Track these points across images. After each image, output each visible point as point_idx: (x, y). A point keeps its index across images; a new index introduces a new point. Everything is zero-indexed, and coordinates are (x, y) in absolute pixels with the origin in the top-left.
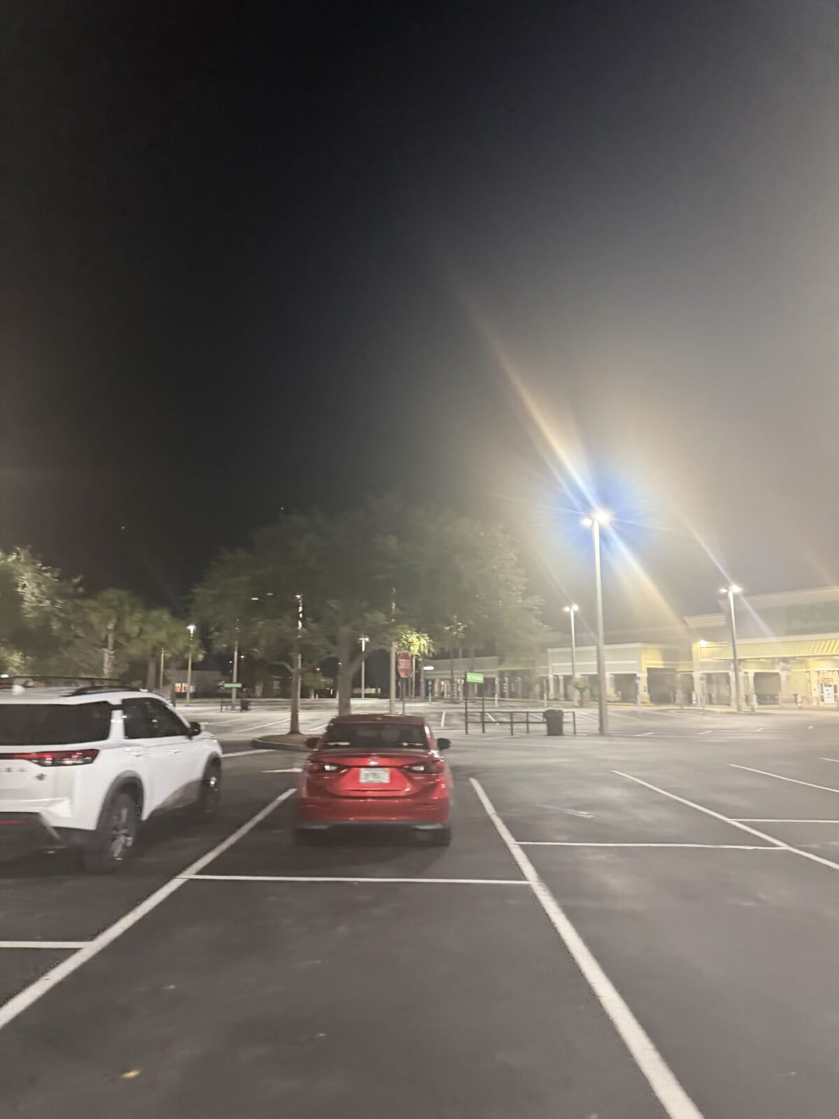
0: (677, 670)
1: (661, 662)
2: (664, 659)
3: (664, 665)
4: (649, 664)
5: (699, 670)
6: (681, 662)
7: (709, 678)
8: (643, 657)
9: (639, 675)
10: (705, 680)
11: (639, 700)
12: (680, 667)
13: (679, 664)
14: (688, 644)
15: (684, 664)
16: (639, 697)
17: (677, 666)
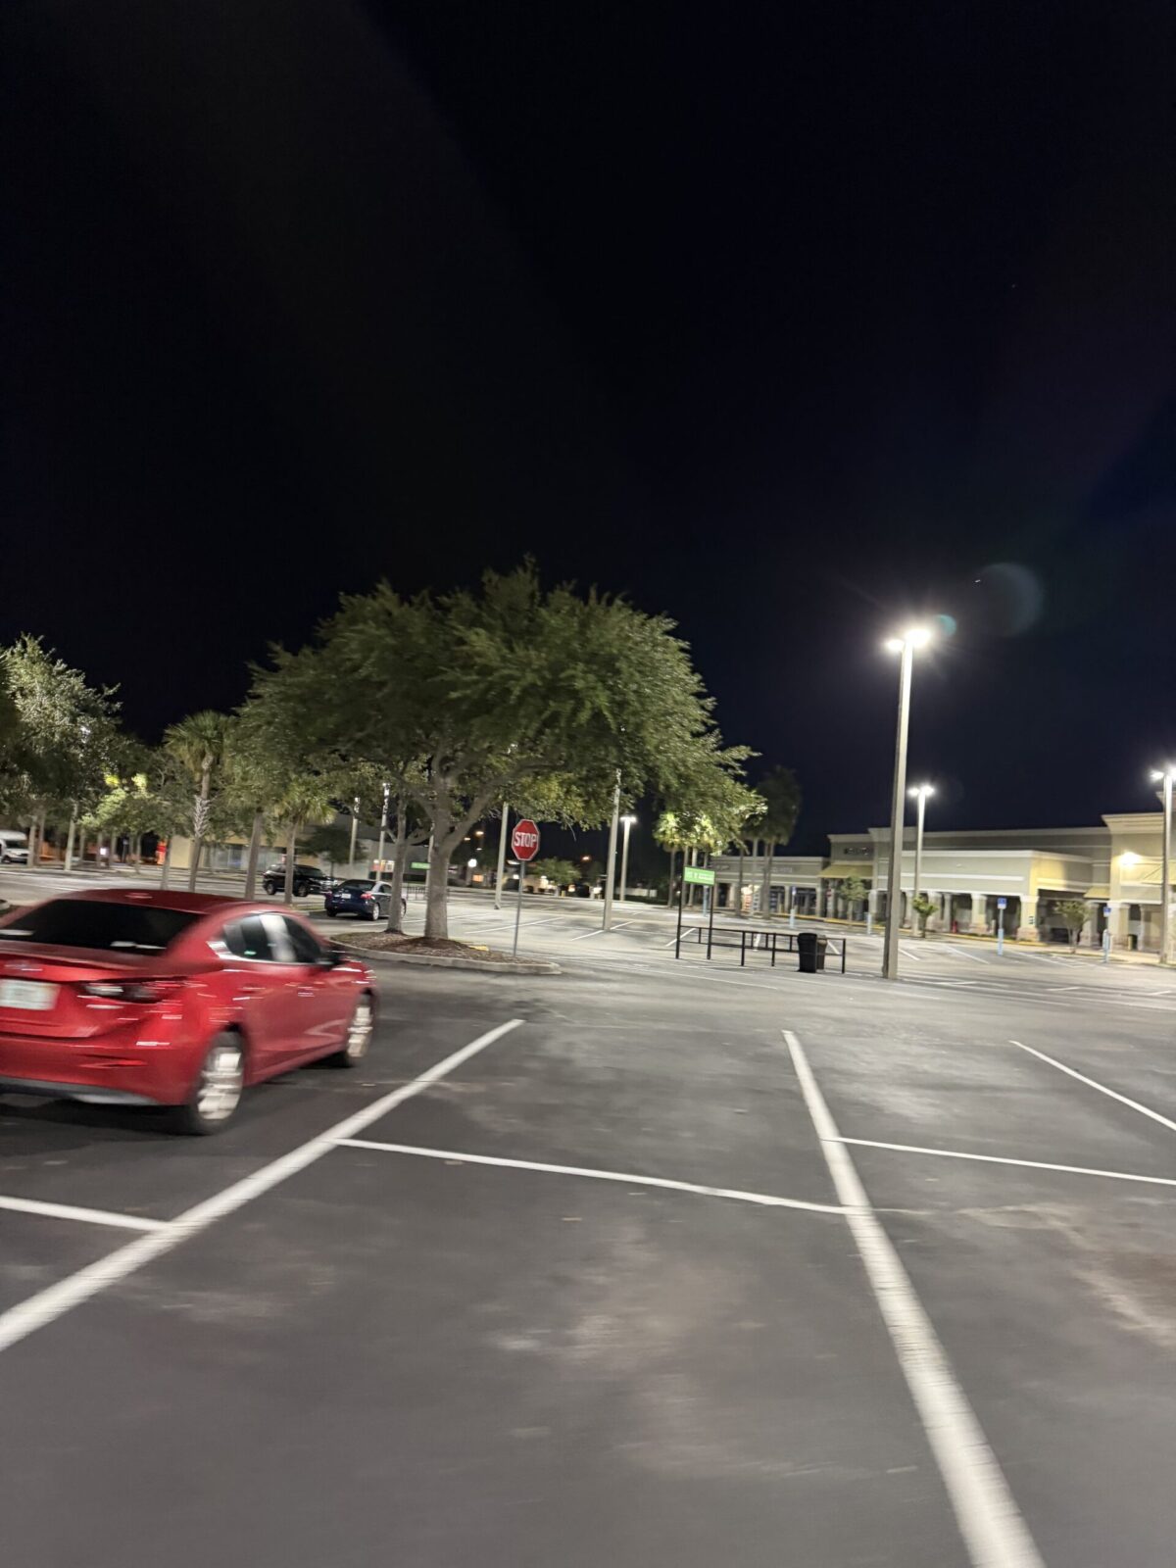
0: (1086, 896)
1: (1063, 882)
2: (1069, 876)
3: (1069, 886)
4: (1040, 884)
5: (1119, 899)
6: (1094, 884)
7: (1135, 911)
8: (1034, 872)
9: (1023, 899)
10: (1126, 914)
11: (1020, 935)
12: (1091, 890)
13: (1092, 887)
14: (1108, 856)
15: (1098, 888)
16: (1020, 930)
17: (1088, 888)
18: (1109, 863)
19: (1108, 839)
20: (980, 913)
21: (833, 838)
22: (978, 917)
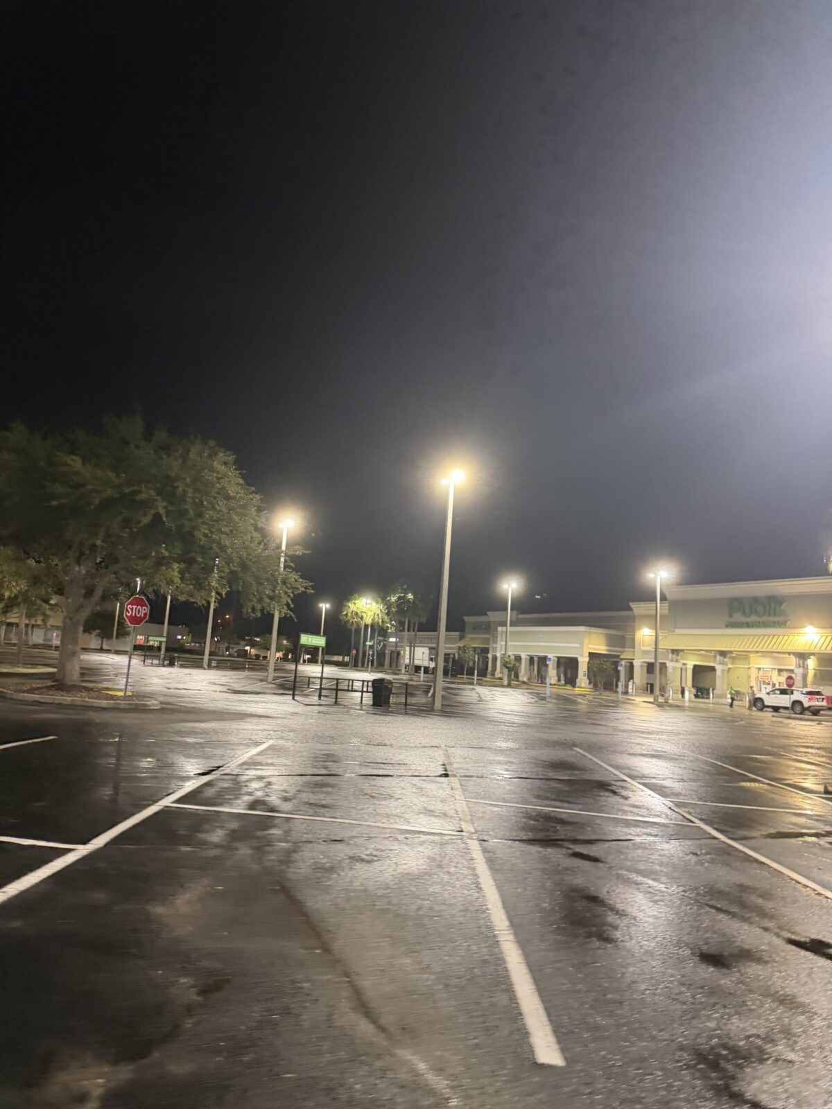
1: (605, 648)
2: (608, 645)
4: (590, 648)
5: (640, 658)
7: (651, 668)
8: (586, 641)
9: (580, 659)
10: (645, 669)
11: (578, 684)
12: (625, 654)
13: (625, 651)
14: (633, 631)
15: (629, 651)
16: (577, 680)
17: (622, 652)
18: (634, 635)
19: (633, 618)
20: (553, 669)
21: (466, 619)
22: (552, 673)
